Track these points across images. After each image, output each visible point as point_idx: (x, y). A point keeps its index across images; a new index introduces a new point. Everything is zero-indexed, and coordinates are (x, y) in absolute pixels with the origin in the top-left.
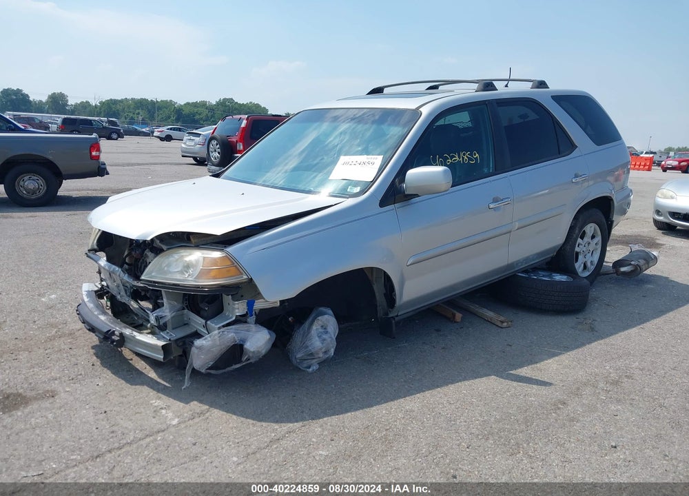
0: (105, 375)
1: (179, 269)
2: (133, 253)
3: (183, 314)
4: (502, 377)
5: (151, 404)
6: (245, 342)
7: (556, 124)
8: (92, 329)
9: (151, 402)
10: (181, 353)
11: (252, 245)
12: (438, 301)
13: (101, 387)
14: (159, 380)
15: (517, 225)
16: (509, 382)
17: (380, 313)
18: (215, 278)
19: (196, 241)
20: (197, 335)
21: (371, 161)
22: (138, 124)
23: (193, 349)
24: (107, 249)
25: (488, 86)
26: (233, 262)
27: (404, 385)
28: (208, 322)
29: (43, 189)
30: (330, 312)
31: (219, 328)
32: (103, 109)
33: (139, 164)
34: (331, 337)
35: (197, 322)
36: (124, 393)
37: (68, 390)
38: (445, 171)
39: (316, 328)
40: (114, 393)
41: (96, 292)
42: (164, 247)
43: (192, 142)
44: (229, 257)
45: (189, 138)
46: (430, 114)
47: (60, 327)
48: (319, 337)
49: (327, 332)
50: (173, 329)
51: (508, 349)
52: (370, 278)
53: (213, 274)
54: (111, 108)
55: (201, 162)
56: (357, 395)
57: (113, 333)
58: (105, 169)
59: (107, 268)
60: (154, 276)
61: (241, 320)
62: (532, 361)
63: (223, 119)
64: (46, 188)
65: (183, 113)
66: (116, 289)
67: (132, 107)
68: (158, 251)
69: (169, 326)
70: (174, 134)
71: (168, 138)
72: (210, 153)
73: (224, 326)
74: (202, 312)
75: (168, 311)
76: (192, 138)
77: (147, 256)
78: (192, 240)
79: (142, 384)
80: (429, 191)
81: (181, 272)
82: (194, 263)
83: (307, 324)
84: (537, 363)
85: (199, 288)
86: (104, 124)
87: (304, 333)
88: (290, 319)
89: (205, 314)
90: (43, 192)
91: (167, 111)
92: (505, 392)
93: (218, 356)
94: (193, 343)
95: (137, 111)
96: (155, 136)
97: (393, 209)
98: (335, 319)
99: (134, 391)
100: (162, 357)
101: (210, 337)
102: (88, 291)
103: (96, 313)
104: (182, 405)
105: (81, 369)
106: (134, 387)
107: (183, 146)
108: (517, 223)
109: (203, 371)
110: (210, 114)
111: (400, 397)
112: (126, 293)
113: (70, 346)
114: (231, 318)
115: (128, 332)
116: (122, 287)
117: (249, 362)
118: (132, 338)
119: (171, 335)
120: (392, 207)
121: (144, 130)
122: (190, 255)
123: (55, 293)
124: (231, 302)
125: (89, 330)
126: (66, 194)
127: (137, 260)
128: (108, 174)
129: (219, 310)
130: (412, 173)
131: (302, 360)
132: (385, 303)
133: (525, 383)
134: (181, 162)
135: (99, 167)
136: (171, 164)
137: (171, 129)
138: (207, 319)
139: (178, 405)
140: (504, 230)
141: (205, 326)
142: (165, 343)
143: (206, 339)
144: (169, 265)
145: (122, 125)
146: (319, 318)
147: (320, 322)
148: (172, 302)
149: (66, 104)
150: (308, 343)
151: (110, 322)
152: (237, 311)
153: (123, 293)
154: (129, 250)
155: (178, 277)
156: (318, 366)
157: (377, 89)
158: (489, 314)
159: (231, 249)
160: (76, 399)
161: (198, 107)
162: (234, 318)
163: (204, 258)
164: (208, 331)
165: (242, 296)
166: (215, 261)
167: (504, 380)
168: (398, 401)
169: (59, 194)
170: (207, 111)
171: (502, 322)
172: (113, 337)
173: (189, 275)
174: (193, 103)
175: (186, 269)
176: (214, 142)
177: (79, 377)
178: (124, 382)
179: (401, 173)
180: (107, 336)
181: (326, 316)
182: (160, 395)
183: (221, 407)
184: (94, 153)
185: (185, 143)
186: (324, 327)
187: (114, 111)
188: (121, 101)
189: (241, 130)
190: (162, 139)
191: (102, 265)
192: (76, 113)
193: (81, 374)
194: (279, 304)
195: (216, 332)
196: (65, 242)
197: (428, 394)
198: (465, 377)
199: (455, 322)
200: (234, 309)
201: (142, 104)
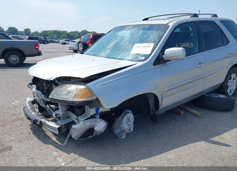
0: (34, 139)
1: (66, 93)
2: (47, 85)
3: (67, 113)
4: (206, 142)
5: (53, 154)
6: (95, 127)
7: (222, 32)
8: (29, 118)
9: (53, 153)
10: (66, 130)
11: (98, 83)
12: (175, 107)
13: (31, 145)
14: (57, 142)
15: (208, 74)
16: (212, 145)
17: (152, 112)
18: (81, 98)
19: (73, 80)
20: (73, 123)
21: (149, 45)
22: (54, 39)
23: (72, 129)
24: (36, 84)
25: (195, 15)
26: (90, 90)
27: (164, 146)
28: (78, 117)
29: (18, 60)
30: (131, 112)
31: (83, 120)
32: (42, 34)
33: (54, 52)
34: (132, 124)
35: (74, 117)
36: (41, 148)
37: (17, 146)
38: (183, 50)
39: (125, 119)
40: (37, 148)
41: (32, 101)
42: (59, 83)
43: (73, 44)
44: (88, 88)
45: (71, 43)
46: (173, 26)
47: (18, 115)
48: (127, 123)
49: (130, 121)
50: (63, 119)
51: (206, 127)
52: (148, 97)
53: (80, 96)
54: (45, 33)
55: (76, 51)
56: (144, 151)
57: (37, 121)
58: (41, 53)
59: (36, 92)
60: (54, 96)
61: (93, 117)
62: (218, 134)
63: (84, 35)
64: (19, 60)
65: (70, 35)
66: (39, 100)
67: (52, 33)
68: (57, 85)
69: (61, 118)
70: (67, 42)
71: (65, 44)
72: (79, 47)
73: (85, 120)
74: (75, 112)
75: (60, 111)
76: (73, 43)
77: (53, 87)
78: (71, 80)
79: (50, 144)
80: (175, 59)
81: (66, 95)
82: (72, 91)
83: (121, 117)
84: (220, 135)
85: (74, 102)
86: (43, 39)
87: (120, 121)
88: (113, 114)
89: (77, 113)
90: (18, 61)
91: (64, 35)
92: (210, 150)
93: (83, 133)
94: (72, 127)
95: (54, 35)
96: (60, 43)
97: (159, 67)
98: (133, 115)
99: (46, 147)
100: (58, 133)
101: (79, 124)
102: (29, 101)
103: (31, 111)
104: (67, 154)
105: (24, 135)
106: (46, 145)
107: (69, 46)
108: (207, 73)
109: (76, 139)
110: (79, 36)
111: (164, 152)
112: (43, 103)
113: (21, 125)
114: (89, 116)
115: (43, 120)
116: (41, 100)
117: (96, 135)
118: (45, 124)
119: (62, 122)
120: (158, 66)
121: (56, 41)
122: (70, 87)
123: (18, 101)
124: (89, 109)
125: (28, 119)
126: (27, 62)
127: (49, 88)
128: (42, 55)
129: (83, 112)
130: (168, 51)
131: (119, 133)
132: (154, 108)
133: (218, 145)
134: (69, 51)
135: (39, 52)
136: (65, 52)
137: (65, 40)
138: (78, 116)
139: (65, 155)
140: (203, 76)
141: (77, 119)
142: (59, 126)
143: (77, 125)
144: (61, 91)
145: (48, 39)
146: (127, 115)
147: (127, 117)
148: (62, 108)
149: (30, 32)
150: (122, 126)
151: (36, 116)
152: (91, 113)
153: (42, 102)
154: (46, 84)
155: (65, 97)
156: (125, 136)
157: (146, 18)
158: (195, 111)
159: (89, 84)
160: (20, 151)
161: (75, 33)
162: (90, 116)
163: (77, 88)
164: (78, 122)
165: (93, 106)
166: (81, 90)
167: (208, 143)
168: (163, 154)
169: (24, 62)
170: (78, 34)
171: (201, 115)
172: (37, 123)
173: (70, 96)
174: (73, 32)
175: (68, 94)
176: (80, 44)
177: (23, 140)
178: (42, 142)
179: (162, 51)
180: (35, 122)
181: (129, 114)
182: (57, 149)
183: (84, 156)
184: (37, 47)
185: (70, 45)
186: (129, 119)
187: (46, 35)
188: (49, 31)
189: (90, 39)
190: (62, 44)
191: (34, 90)
192: (34, 35)
193: (24, 138)
194: (110, 110)
195: (82, 122)
196: (24, 80)
197: (176, 150)
198: (191, 141)
199: (181, 115)
200: (90, 112)
201: (56, 32)
